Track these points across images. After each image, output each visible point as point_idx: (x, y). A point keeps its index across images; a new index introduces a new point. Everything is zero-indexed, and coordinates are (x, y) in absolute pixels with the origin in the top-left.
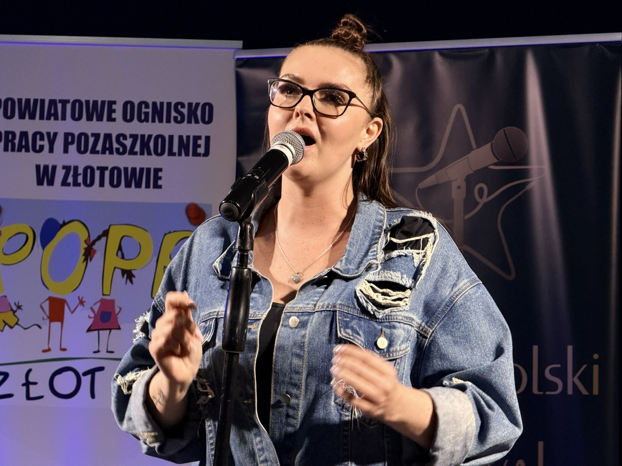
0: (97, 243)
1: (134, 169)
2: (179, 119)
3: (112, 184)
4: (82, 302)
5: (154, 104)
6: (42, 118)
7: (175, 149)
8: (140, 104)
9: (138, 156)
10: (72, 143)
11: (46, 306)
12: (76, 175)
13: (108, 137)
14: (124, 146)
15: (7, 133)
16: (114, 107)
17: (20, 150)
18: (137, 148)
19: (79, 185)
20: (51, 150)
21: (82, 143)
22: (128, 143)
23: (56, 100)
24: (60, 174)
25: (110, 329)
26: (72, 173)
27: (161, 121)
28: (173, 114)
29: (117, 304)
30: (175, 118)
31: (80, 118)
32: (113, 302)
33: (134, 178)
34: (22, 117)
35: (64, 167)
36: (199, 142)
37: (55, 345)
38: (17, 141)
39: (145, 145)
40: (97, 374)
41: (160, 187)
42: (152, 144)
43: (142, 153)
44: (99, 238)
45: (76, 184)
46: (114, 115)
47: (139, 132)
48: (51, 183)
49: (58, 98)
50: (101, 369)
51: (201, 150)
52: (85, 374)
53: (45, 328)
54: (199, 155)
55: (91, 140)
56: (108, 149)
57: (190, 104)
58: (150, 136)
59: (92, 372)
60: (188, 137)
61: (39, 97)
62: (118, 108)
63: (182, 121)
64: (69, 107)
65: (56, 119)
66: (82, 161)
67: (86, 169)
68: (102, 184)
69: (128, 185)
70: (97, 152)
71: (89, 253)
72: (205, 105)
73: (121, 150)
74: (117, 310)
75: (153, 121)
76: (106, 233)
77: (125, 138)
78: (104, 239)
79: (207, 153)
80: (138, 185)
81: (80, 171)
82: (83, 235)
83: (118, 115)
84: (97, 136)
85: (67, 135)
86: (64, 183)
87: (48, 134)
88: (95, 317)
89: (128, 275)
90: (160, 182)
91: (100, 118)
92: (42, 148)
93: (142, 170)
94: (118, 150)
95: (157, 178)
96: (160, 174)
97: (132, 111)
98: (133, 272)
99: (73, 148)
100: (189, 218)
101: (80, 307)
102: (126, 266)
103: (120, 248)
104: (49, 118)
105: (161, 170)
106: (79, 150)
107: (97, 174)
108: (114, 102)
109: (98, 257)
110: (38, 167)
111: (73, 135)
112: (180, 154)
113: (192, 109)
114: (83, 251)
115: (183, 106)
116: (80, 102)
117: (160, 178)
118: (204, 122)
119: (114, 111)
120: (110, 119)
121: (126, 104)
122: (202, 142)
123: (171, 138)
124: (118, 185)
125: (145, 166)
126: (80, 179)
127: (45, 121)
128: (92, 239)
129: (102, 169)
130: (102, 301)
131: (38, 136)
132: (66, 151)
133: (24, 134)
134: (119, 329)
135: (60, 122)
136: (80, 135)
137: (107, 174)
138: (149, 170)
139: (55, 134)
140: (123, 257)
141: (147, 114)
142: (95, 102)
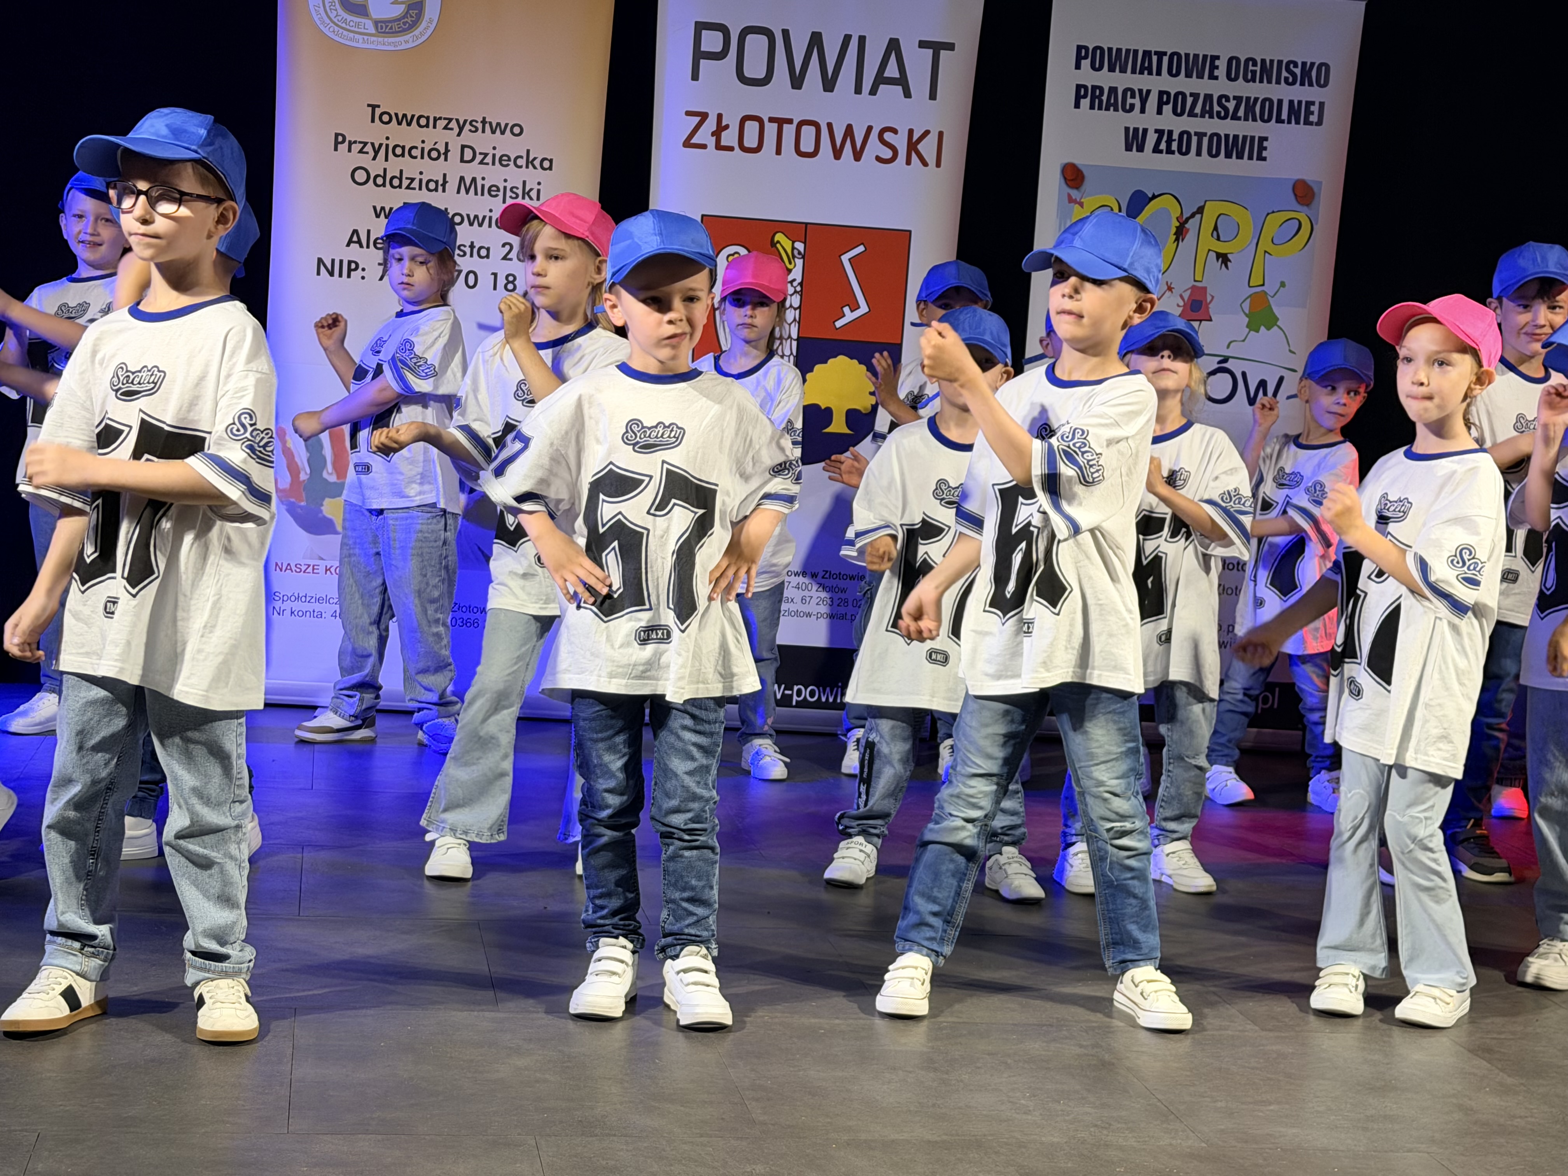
0: (1191, 221)
1: (1236, 137)
2: (1291, 80)
3: (1210, 153)
4: (1170, 289)
5: (1263, 61)
6: (1134, 72)
7: (1284, 116)
8: (1247, 60)
9: (1242, 122)
10: (1167, 103)
12: (1170, 141)
13: (1208, 97)
14: (1226, 109)
15: (1094, 88)
16: (1217, 63)
17: (1107, 109)
18: (1241, 113)
19: (1173, 153)
20: (1143, 111)
21: (1179, 104)
22: (1231, 105)
23: (1150, 52)
24: (1151, 138)
25: (1201, 321)
26: (1165, 138)
27: (1269, 82)
28: (1284, 74)
29: (1208, 291)
30: (1286, 79)
31: (1177, 74)
32: (1205, 289)
33: (1235, 148)
34: (1112, 69)
35: (1156, 131)
36: (1312, 108)
38: (1104, 98)
39: (1250, 109)
41: (1264, 159)
42: (1258, 109)
43: (1246, 119)
44: (1193, 216)
45: (1169, 151)
46: (1216, 73)
47: (1245, 95)
48: (1140, 149)
49: (1153, 49)
54: (1311, 124)
55: (1190, 100)
56: (1207, 112)
57: (1304, 64)
58: (1256, 99)
60: (1300, 102)
61: (1132, 48)
62: (1222, 64)
63: (1294, 83)
64: (1165, 60)
65: (1150, 73)
67: (1181, 135)
68: (1199, 154)
69: (1228, 155)
70: (1196, 116)
71: (1180, 233)
72: (1321, 65)
73: (1223, 114)
74: (1209, 299)
75: (1261, 81)
76: (1200, 210)
77: (1228, 100)
78: (1198, 216)
79: (1320, 122)
80: (1240, 156)
81: (1175, 136)
82: (1175, 211)
83: (1221, 72)
84: (1195, 96)
85: (1161, 93)
86: (1156, 150)
87: (1140, 91)
88: (1184, 306)
89: (1223, 258)
90: (1264, 154)
91: (1200, 76)
92: (1132, 106)
93: (1245, 137)
94: (1219, 114)
95: (1262, 148)
96: (1265, 144)
97: (1235, 68)
98: (1229, 256)
99: (1167, 109)
100: (1295, 195)
101: (1168, 293)
102: (1222, 248)
103: (1216, 228)
104: (1141, 73)
105: (1266, 139)
106: (1175, 112)
107: (1194, 140)
108: (1218, 58)
109: (1190, 237)
110: (1127, 129)
111: (1168, 94)
112: (1289, 122)
113: (1306, 70)
114: (1174, 230)
115: (1296, 66)
116: (1179, 55)
117: (1265, 149)
118: (1319, 85)
119: (1217, 68)
120: (1212, 77)
121: (1230, 60)
122: (1315, 109)
123: (1280, 102)
124: (1217, 155)
125: (1249, 134)
126: (1174, 146)
127: (1137, 76)
128: (1185, 216)
129: (1200, 135)
130: (1193, 287)
131: (1129, 93)
132: (1159, 112)
133: (1113, 90)
134: (1211, 320)
135: (1154, 77)
136: (1177, 94)
137: (1205, 141)
138: (1253, 138)
139: (1149, 92)
140: (1218, 239)
141: (1254, 73)
142: (1196, 56)
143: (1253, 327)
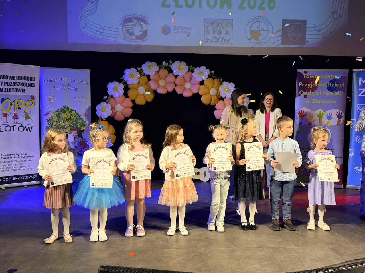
1: (19, 89)
3: (15, 92)
5: (23, 77)
7: (28, 85)
8: (20, 77)
9: (20, 87)
10: (6, 84)
11: (3, 114)
12: (7, 90)
13: (14, 83)
14: (17, 85)
18: (20, 85)
20: (2, 85)
21: (8, 84)
22: (18, 84)
24: (4, 90)
27: (24, 80)
28: (27, 79)
31: (7, 79)
33: (19, 91)
35: (5, 88)
36: (32, 84)
37: (5, 122)
39: (21, 84)
40: (14, 127)
41: (25, 92)
42: (23, 84)
43: (21, 86)
44: (13, 102)
45: (7, 91)
46: (15, 79)
47: (20, 82)
48: (2, 91)
49: (2, 75)
50: (15, 126)
51: (33, 86)
52: (12, 127)
53: (3, 119)
55: (10, 83)
56: (14, 85)
58: (22, 83)
59: (13, 126)
62: (16, 77)
63: (29, 80)
64: (5, 77)
65: (2, 79)
66: (9, 87)
68: (13, 92)
69: (18, 92)
70: (12, 86)
71: (11, 105)
72: (33, 77)
76: (14, 101)
77: (17, 83)
79: (34, 86)
80: (21, 92)
81: (8, 89)
82: (10, 101)
83: (16, 78)
84: (11, 83)
85: (5, 82)
86: (5, 91)
89: (20, 108)
90: (25, 91)
91: (12, 79)
93: (21, 89)
94: (16, 85)
95: (24, 91)
97: (18, 78)
100: (31, 98)
102: (19, 107)
103: (18, 104)
105: (25, 89)
107: (12, 90)
109: (13, 105)
113: (31, 78)
115: (29, 77)
116: (7, 76)
118: (33, 81)
120: (14, 79)
121: (17, 77)
123: (27, 83)
124: (16, 92)
125: (22, 88)
126: (8, 91)
128: (12, 102)
129: (13, 89)
130: (14, 113)
135: (3, 79)
136: (8, 82)
137: (14, 90)
138: (22, 89)
139: (2, 82)
140: (18, 105)
141: (21, 79)
142: (11, 76)
143: (26, 119)
